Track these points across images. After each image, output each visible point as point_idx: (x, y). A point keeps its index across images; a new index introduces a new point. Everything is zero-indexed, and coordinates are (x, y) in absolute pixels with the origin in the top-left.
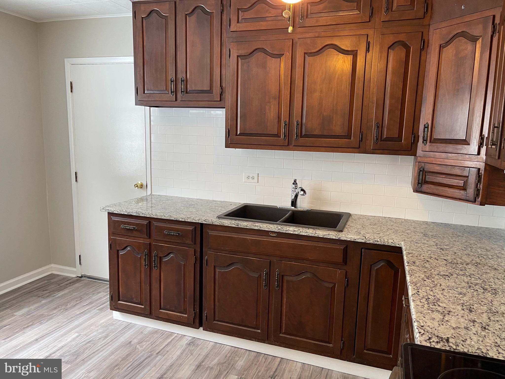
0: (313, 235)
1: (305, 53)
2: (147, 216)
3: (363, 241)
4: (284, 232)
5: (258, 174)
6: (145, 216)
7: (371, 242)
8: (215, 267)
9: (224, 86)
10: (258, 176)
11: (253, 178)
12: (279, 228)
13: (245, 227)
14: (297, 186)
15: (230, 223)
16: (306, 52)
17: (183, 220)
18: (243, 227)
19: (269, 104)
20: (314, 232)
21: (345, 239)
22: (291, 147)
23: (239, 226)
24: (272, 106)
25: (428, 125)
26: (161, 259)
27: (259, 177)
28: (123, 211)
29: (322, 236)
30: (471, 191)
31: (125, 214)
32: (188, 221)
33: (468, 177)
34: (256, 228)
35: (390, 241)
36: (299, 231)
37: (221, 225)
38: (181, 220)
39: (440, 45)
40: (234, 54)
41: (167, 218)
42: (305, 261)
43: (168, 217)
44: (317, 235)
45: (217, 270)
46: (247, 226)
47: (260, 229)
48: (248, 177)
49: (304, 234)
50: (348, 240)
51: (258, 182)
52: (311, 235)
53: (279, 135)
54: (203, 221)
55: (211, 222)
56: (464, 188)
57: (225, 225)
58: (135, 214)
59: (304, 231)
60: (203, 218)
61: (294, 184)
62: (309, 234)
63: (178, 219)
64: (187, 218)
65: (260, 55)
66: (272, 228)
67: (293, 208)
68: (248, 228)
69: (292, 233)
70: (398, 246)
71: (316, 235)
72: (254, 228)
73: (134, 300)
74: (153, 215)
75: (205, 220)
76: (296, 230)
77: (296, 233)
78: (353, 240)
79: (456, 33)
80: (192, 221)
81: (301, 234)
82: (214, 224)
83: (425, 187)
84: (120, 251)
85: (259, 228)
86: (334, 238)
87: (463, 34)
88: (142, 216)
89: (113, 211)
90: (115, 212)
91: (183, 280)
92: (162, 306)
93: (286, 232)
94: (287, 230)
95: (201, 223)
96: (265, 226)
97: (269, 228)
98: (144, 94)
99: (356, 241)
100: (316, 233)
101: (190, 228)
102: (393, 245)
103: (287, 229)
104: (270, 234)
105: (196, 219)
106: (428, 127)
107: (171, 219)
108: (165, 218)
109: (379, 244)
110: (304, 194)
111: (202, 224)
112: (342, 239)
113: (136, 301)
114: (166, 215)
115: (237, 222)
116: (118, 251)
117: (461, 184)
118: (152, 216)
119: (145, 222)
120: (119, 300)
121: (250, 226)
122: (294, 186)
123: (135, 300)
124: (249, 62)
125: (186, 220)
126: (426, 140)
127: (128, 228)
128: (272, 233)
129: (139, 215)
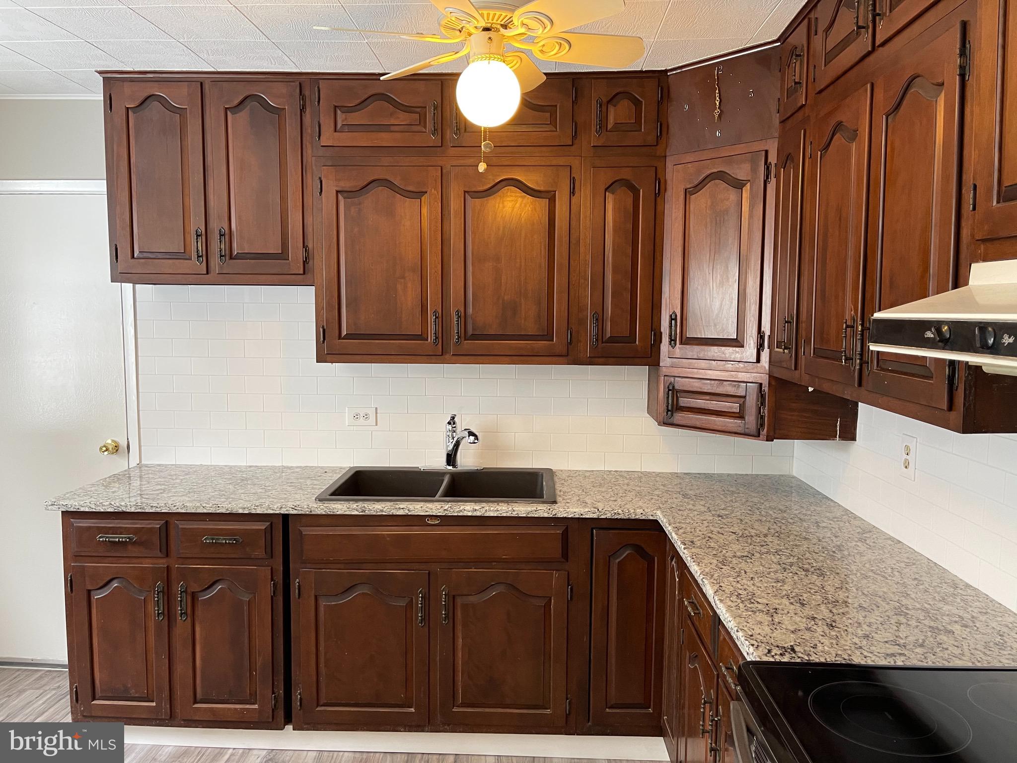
0: (508, 515)
1: (465, 192)
2: (163, 511)
3: (595, 516)
4: (456, 514)
5: (376, 408)
6: (158, 510)
7: (609, 516)
8: (316, 597)
9: (310, 246)
10: (376, 413)
11: (365, 417)
12: (446, 508)
13: (379, 513)
14: (455, 427)
15: (349, 508)
16: (467, 189)
17: (247, 512)
18: (374, 514)
19: (402, 281)
20: (510, 509)
21: (565, 515)
22: (447, 356)
23: (367, 513)
24: (409, 285)
25: (676, 316)
26: (194, 596)
27: (378, 414)
28: (104, 506)
29: (524, 515)
30: (751, 418)
31: (109, 510)
32: (257, 512)
33: (745, 397)
34: (401, 512)
35: (639, 511)
36: (484, 510)
37: (329, 513)
38: (241, 511)
39: (686, 190)
40: (330, 188)
41: (210, 512)
42: (494, 563)
43: (211, 509)
44: (516, 513)
45: (323, 603)
46: (382, 511)
47: (409, 514)
48: (356, 416)
49: (492, 515)
50: (570, 516)
51: (376, 425)
52: (505, 515)
53: (425, 336)
54: (291, 509)
55: (307, 509)
56: (740, 416)
57: (338, 513)
58: (133, 510)
59: (492, 509)
60: (290, 504)
61: (449, 423)
62: (501, 514)
63: (234, 511)
64: (256, 507)
65: (383, 193)
66: (431, 509)
67: (450, 468)
68: (384, 513)
69: (470, 514)
70: (651, 518)
71: (514, 514)
72: (397, 514)
73: (131, 694)
74: (176, 507)
75: (293, 507)
76: (477, 508)
77: (478, 514)
78: (577, 516)
79: (709, 172)
80: (266, 512)
81: (487, 514)
82: (313, 513)
83: (679, 417)
84: (92, 593)
85: (407, 512)
86: (546, 515)
87: (721, 176)
88: (151, 511)
89: (77, 507)
90: (82, 509)
91: (246, 634)
92: (199, 696)
93: (459, 514)
94: (461, 511)
95: (283, 514)
96: (418, 507)
97: (427, 510)
98: (133, 260)
99: (584, 517)
100: (514, 511)
101: (262, 526)
102: (644, 518)
103: (461, 508)
104: (428, 520)
105: (276, 507)
106: (675, 319)
107: (218, 512)
108: (205, 511)
109: (621, 519)
110: (476, 441)
111: (286, 517)
112: (559, 515)
113: (137, 695)
114: (207, 505)
115: (361, 504)
116: (89, 591)
117: (736, 408)
118: (174, 510)
119: (157, 524)
120: (94, 699)
121: (389, 510)
122: (450, 428)
123: (133, 692)
124: (360, 204)
125: (253, 512)
126: (675, 340)
127: (117, 540)
128: (431, 519)
129: (143, 511)
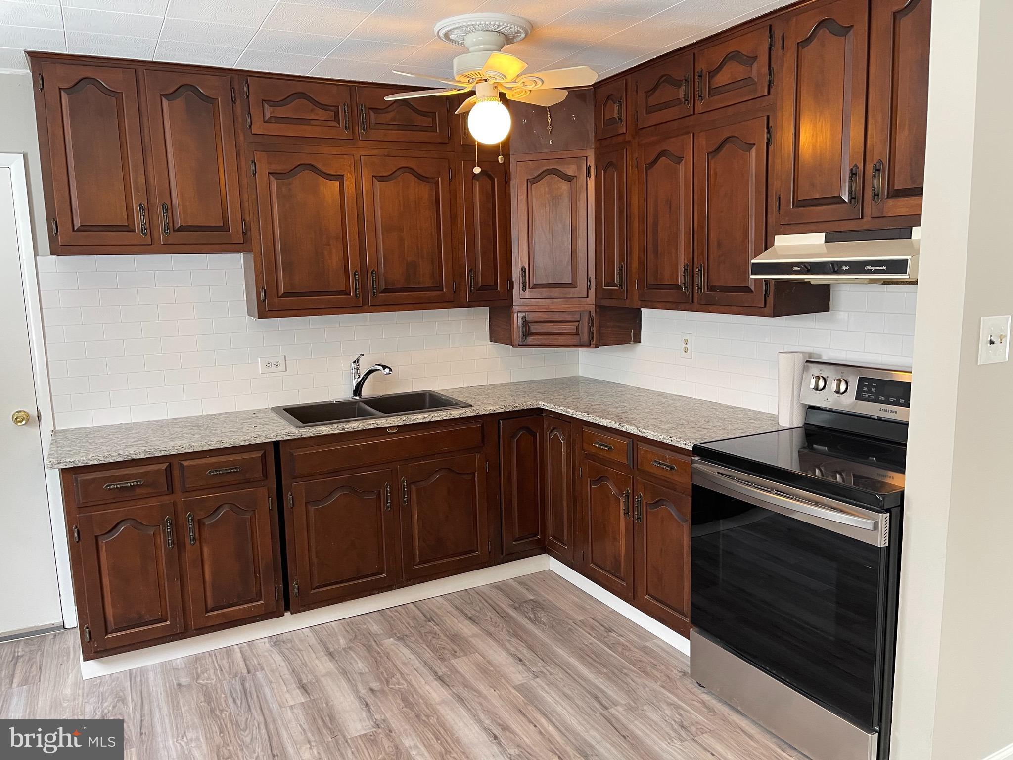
0: (447, 418)
1: (373, 176)
2: (171, 453)
3: (503, 410)
4: (412, 422)
5: (285, 356)
6: (167, 453)
7: (511, 409)
8: (306, 503)
9: (247, 219)
10: (285, 360)
11: (276, 364)
12: (404, 418)
13: (355, 430)
14: (358, 365)
15: (331, 429)
16: (375, 174)
17: (248, 444)
18: (352, 430)
19: (328, 247)
20: (448, 413)
21: (484, 413)
22: (366, 307)
23: (346, 430)
24: (334, 251)
25: (525, 269)
26: (200, 523)
27: (287, 361)
28: (114, 456)
29: (458, 417)
30: (584, 335)
31: (118, 460)
32: (257, 443)
33: (579, 321)
34: (372, 427)
35: (529, 403)
36: (431, 416)
37: (316, 435)
38: (242, 444)
39: (527, 180)
40: (263, 168)
41: (215, 448)
43: (216, 445)
44: (452, 415)
45: (312, 509)
46: (358, 428)
47: (378, 427)
48: (268, 365)
49: (437, 419)
50: (487, 413)
51: (286, 370)
52: (445, 418)
53: (348, 292)
54: (285, 436)
55: (299, 434)
56: (577, 334)
57: (323, 434)
58: (142, 456)
59: (436, 415)
60: (284, 433)
61: (354, 362)
62: (442, 418)
63: (237, 444)
64: (255, 439)
65: (308, 175)
66: (394, 421)
67: (357, 398)
68: (359, 429)
69: (421, 421)
70: (536, 407)
71: (452, 417)
72: (369, 428)
73: (145, 620)
74: (183, 449)
75: (287, 434)
76: (426, 416)
77: (427, 420)
78: (492, 412)
79: (545, 168)
80: (264, 441)
81: (433, 419)
82: (304, 436)
83: (530, 340)
84: (100, 539)
85: (376, 425)
86: (472, 414)
87: (555, 172)
88: (160, 455)
89: (85, 462)
90: (91, 463)
91: (250, 545)
92: (210, 605)
93: (414, 422)
94: (415, 419)
95: (274, 442)
96: (384, 421)
97: (391, 422)
98: (73, 233)
99: (496, 412)
100: (451, 414)
101: (258, 454)
102: (532, 407)
103: (415, 418)
104: (389, 430)
105: (272, 436)
106: (525, 272)
107: (222, 447)
108: (211, 448)
109: (518, 410)
110: (391, 372)
111: (276, 444)
112: (481, 413)
113: (152, 619)
114: (212, 443)
115: (341, 425)
116: (96, 537)
117: (574, 329)
118: (182, 451)
119: (164, 466)
120: (107, 634)
121: (362, 426)
122: (355, 366)
123: (147, 618)
124: (290, 184)
125: (254, 442)
126: (525, 287)
127: (129, 485)
128: (391, 429)
129: (153, 456)
